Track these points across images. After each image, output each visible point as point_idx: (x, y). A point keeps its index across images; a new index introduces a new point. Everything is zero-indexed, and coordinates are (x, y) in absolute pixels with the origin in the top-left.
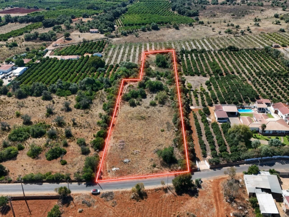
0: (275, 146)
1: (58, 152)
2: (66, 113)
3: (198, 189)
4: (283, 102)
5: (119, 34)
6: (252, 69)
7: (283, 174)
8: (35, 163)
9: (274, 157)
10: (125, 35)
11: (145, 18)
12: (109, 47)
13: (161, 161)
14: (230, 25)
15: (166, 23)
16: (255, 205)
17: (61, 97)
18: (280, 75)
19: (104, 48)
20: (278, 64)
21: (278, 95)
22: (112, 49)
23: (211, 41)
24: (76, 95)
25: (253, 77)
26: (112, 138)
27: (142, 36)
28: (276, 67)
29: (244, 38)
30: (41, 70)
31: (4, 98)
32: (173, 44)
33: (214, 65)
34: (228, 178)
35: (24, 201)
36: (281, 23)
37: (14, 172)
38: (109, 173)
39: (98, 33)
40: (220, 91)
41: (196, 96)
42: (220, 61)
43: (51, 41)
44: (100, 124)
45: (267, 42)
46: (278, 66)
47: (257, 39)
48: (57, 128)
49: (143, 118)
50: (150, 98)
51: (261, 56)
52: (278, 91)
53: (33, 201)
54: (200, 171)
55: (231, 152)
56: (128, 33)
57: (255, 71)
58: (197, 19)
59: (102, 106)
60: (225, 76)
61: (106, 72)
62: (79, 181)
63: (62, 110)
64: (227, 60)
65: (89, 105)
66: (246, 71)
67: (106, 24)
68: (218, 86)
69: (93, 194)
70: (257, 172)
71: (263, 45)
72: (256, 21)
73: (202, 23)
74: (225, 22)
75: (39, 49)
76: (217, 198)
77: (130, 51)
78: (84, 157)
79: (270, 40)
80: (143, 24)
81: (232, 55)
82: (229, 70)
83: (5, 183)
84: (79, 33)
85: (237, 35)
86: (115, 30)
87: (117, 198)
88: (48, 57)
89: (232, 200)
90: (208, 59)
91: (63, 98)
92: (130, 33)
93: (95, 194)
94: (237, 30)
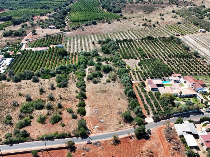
0: (189, 105)
1: (58, 118)
2: (53, 91)
3: (149, 135)
4: (188, 75)
5: (70, 29)
6: (165, 52)
7: (197, 122)
8: (45, 127)
9: (189, 111)
10: (74, 29)
11: (85, 15)
12: (66, 39)
13: (123, 120)
14: (144, 19)
15: (101, 19)
16: (184, 142)
17: (45, 80)
18: (183, 56)
19: (62, 40)
20: (181, 48)
21: (185, 70)
22: (68, 41)
23: (134, 32)
24: (55, 78)
25: (167, 58)
26: (89, 107)
27: (86, 30)
28: (180, 50)
29: (155, 29)
30: (24, 60)
31: (5, 82)
32: (109, 36)
33: (140, 51)
34: (166, 127)
35: (46, 152)
36: (177, 17)
37: (33, 133)
38: (93, 130)
39: (55, 28)
40: (149, 69)
41: (134, 74)
42: (144, 48)
43: (23, 36)
44: (78, 97)
45: (171, 32)
46: (181, 49)
47: (165, 30)
48: (50, 102)
49: (104, 91)
50: (106, 77)
51: (169, 42)
52: (184, 67)
53: (52, 151)
54: (148, 124)
55: (164, 111)
56: (76, 28)
57: (167, 54)
58: (122, 16)
59: (75, 84)
60: (149, 58)
61: (70, 59)
62: (77, 136)
63: (49, 89)
64: (148, 46)
65: (67, 84)
66: (162, 54)
67: (60, 22)
68: (147, 66)
69: (88, 143)
70: (182, 122)
71: (168, 34)
72: (161, 16)
73: (125, 18)
74: (141, 17)
75: (16, 44)
76: (162, 139)
77: (81, 42)
78: (75, 120)
79: (172, 30)
80: (85, 20)
81: (150, 43)
82: (150, 54)
83: (30, 141)
84: (42, 29)
85: (151, 27)
86: (66, 26)
87: (103, 144)
88: (25, 49)
89: (170, 140)
90: (136, 47)
91: (47, 80)
92: (78, 27)
93: (89, 143)
94: (150, 23)
